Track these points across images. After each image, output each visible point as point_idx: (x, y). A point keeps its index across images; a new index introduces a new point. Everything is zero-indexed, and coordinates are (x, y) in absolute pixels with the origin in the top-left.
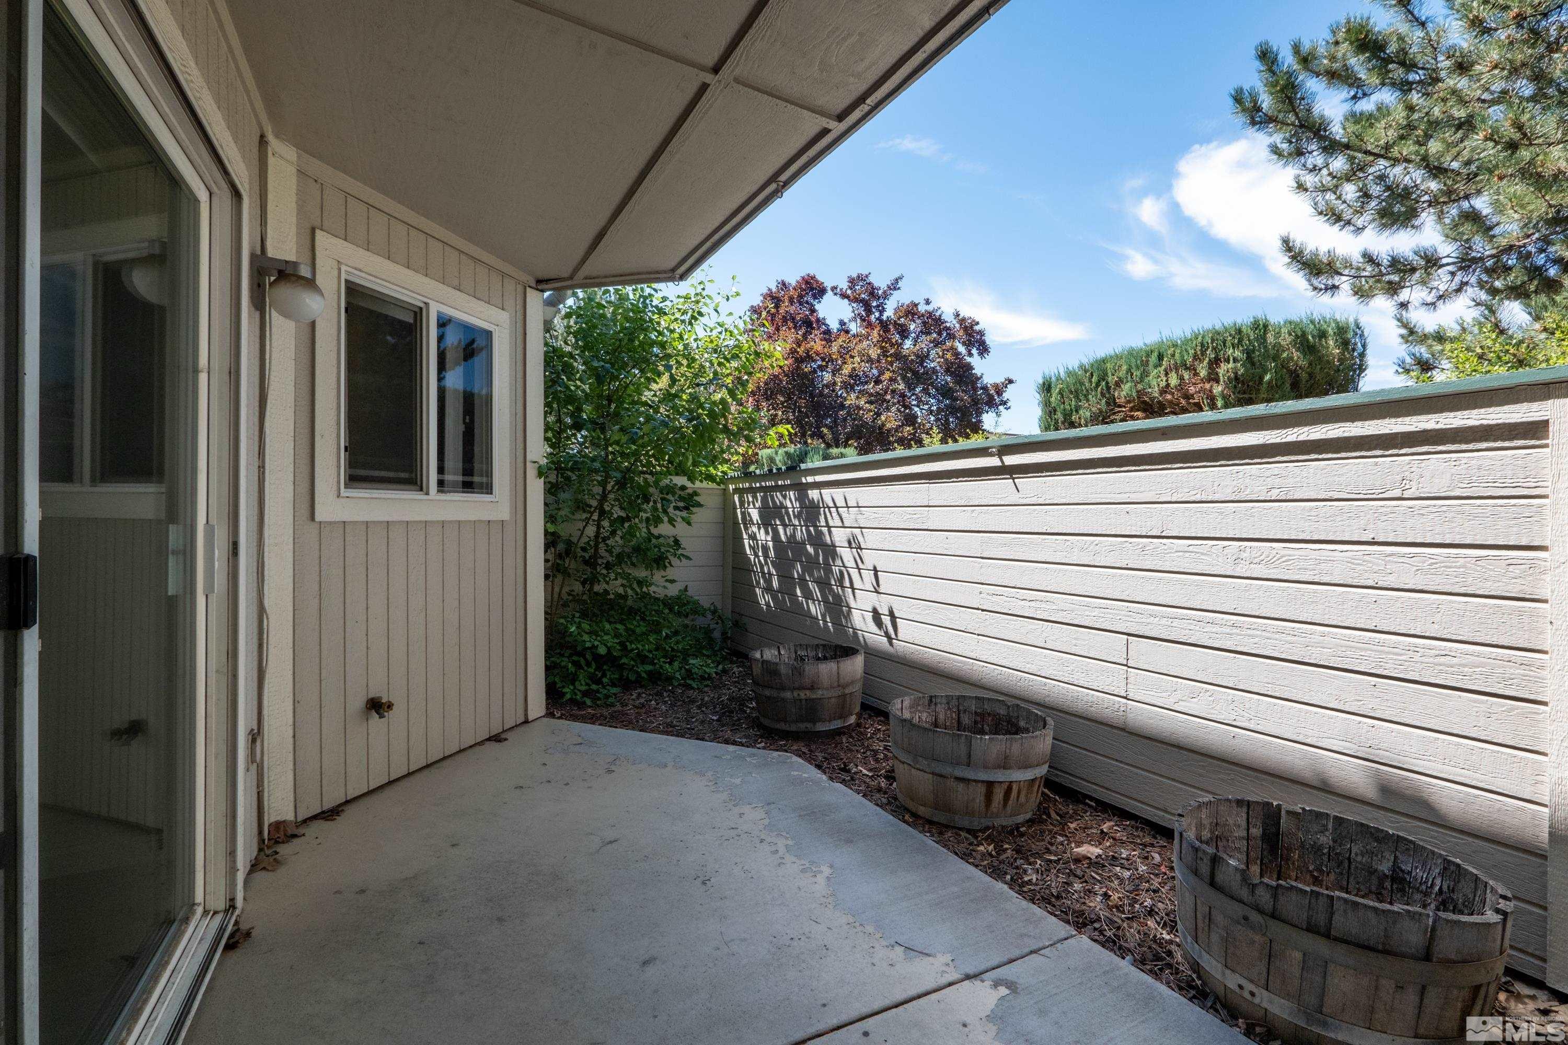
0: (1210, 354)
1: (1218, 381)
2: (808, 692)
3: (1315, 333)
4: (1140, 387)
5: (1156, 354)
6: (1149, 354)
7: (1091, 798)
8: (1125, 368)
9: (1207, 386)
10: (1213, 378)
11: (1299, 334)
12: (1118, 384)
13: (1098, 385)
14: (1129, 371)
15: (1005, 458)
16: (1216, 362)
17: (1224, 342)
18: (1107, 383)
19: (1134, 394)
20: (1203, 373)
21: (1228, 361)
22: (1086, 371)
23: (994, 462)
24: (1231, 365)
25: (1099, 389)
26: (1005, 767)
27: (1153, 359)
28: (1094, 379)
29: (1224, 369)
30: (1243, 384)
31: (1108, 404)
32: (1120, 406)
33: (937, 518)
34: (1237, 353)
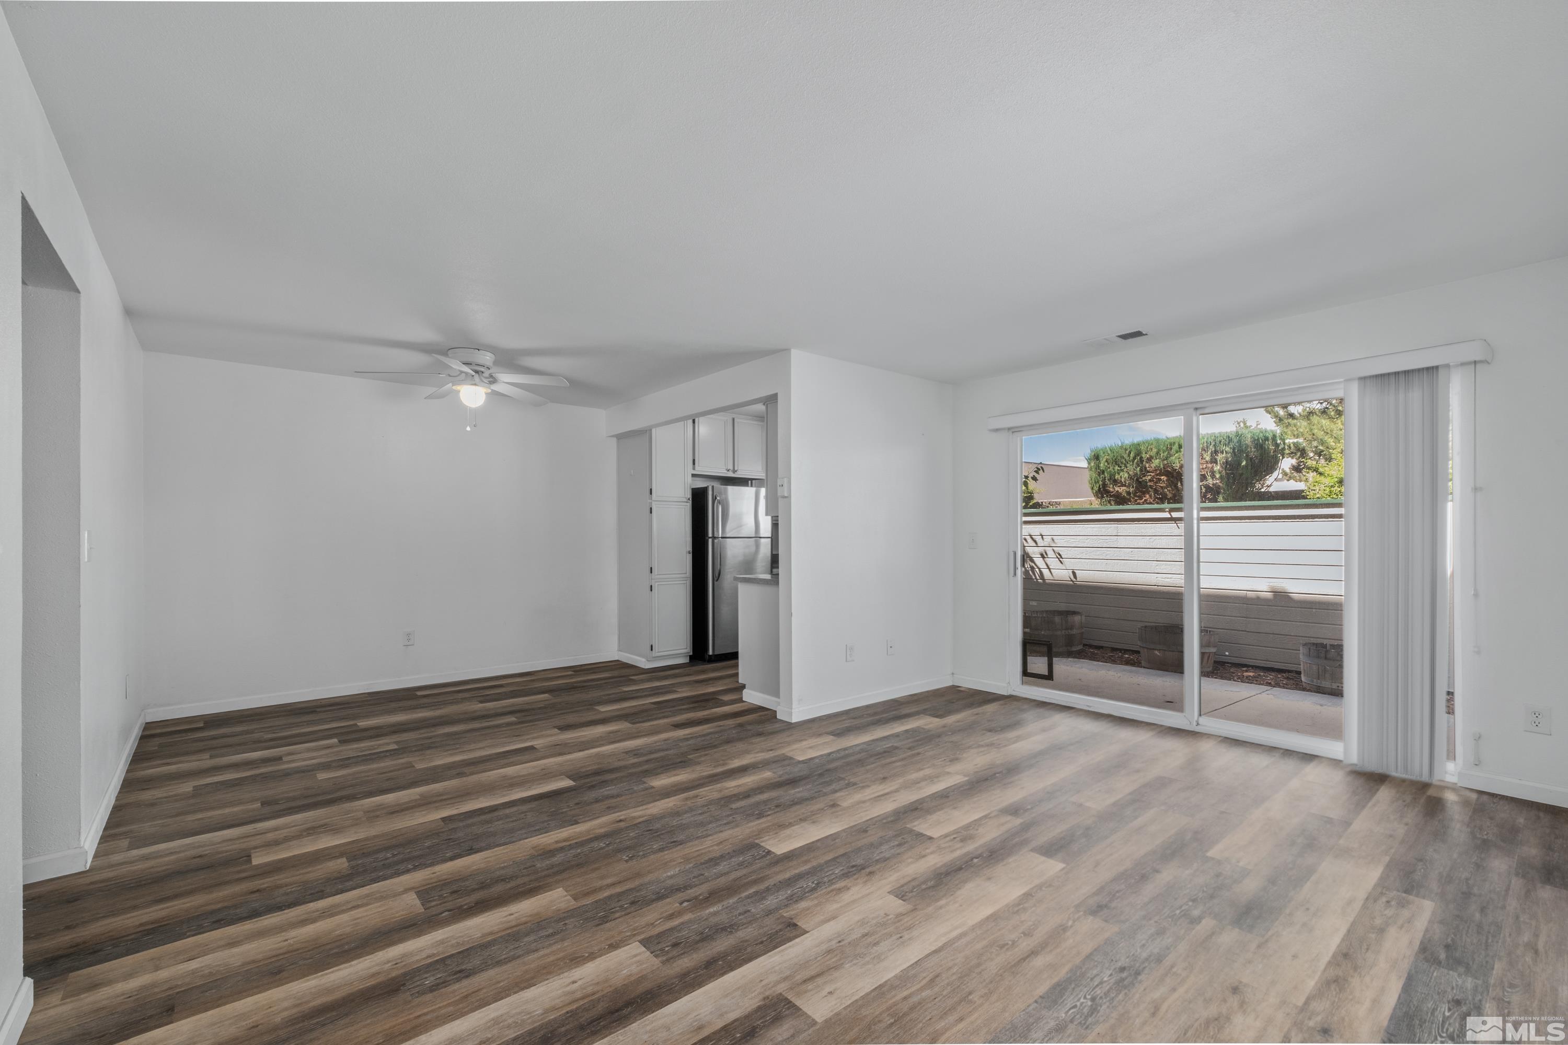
0: (1212, 448)
1: (1217, 464)
2: (1069, 631)
3: (1263, 438)
4: (1165, 462)
5: (1177, 445)
6: (1172, 444)
7: (1228, 663)
8: (1155, 450)
9: (1210, 465)
10: (1214, 461)
11: (1256, 438)
12: (1150, 460)
13: (1134, 458)
14: (1158, 453)
15: (1172, 513)
16: (1216, 452)
17: (1220, 442)
18: (1141, 458)
19: (1162, 466)
20: (1208, 458)
21: (1222, 452)
22: (1126, 450)
23: (1167, 515)
24: (1224, 455)
25: (1136, 461)
26: (1209, 646)
27: (1176, 447)
28: (1132, 455)
29: (1220, 457)
30: (1230, 465)
31: (1141, 470)
32: (1149, 472)
33: (1122, 542)
34: (1227, 449)
